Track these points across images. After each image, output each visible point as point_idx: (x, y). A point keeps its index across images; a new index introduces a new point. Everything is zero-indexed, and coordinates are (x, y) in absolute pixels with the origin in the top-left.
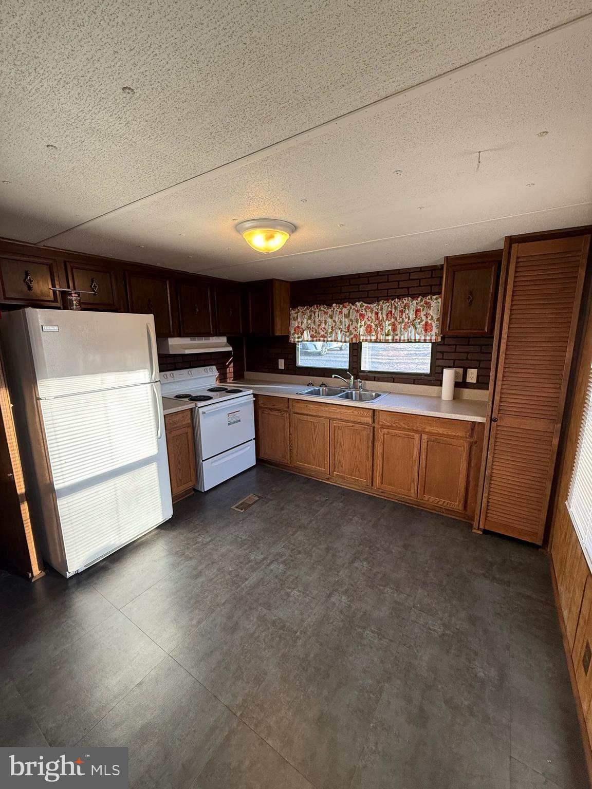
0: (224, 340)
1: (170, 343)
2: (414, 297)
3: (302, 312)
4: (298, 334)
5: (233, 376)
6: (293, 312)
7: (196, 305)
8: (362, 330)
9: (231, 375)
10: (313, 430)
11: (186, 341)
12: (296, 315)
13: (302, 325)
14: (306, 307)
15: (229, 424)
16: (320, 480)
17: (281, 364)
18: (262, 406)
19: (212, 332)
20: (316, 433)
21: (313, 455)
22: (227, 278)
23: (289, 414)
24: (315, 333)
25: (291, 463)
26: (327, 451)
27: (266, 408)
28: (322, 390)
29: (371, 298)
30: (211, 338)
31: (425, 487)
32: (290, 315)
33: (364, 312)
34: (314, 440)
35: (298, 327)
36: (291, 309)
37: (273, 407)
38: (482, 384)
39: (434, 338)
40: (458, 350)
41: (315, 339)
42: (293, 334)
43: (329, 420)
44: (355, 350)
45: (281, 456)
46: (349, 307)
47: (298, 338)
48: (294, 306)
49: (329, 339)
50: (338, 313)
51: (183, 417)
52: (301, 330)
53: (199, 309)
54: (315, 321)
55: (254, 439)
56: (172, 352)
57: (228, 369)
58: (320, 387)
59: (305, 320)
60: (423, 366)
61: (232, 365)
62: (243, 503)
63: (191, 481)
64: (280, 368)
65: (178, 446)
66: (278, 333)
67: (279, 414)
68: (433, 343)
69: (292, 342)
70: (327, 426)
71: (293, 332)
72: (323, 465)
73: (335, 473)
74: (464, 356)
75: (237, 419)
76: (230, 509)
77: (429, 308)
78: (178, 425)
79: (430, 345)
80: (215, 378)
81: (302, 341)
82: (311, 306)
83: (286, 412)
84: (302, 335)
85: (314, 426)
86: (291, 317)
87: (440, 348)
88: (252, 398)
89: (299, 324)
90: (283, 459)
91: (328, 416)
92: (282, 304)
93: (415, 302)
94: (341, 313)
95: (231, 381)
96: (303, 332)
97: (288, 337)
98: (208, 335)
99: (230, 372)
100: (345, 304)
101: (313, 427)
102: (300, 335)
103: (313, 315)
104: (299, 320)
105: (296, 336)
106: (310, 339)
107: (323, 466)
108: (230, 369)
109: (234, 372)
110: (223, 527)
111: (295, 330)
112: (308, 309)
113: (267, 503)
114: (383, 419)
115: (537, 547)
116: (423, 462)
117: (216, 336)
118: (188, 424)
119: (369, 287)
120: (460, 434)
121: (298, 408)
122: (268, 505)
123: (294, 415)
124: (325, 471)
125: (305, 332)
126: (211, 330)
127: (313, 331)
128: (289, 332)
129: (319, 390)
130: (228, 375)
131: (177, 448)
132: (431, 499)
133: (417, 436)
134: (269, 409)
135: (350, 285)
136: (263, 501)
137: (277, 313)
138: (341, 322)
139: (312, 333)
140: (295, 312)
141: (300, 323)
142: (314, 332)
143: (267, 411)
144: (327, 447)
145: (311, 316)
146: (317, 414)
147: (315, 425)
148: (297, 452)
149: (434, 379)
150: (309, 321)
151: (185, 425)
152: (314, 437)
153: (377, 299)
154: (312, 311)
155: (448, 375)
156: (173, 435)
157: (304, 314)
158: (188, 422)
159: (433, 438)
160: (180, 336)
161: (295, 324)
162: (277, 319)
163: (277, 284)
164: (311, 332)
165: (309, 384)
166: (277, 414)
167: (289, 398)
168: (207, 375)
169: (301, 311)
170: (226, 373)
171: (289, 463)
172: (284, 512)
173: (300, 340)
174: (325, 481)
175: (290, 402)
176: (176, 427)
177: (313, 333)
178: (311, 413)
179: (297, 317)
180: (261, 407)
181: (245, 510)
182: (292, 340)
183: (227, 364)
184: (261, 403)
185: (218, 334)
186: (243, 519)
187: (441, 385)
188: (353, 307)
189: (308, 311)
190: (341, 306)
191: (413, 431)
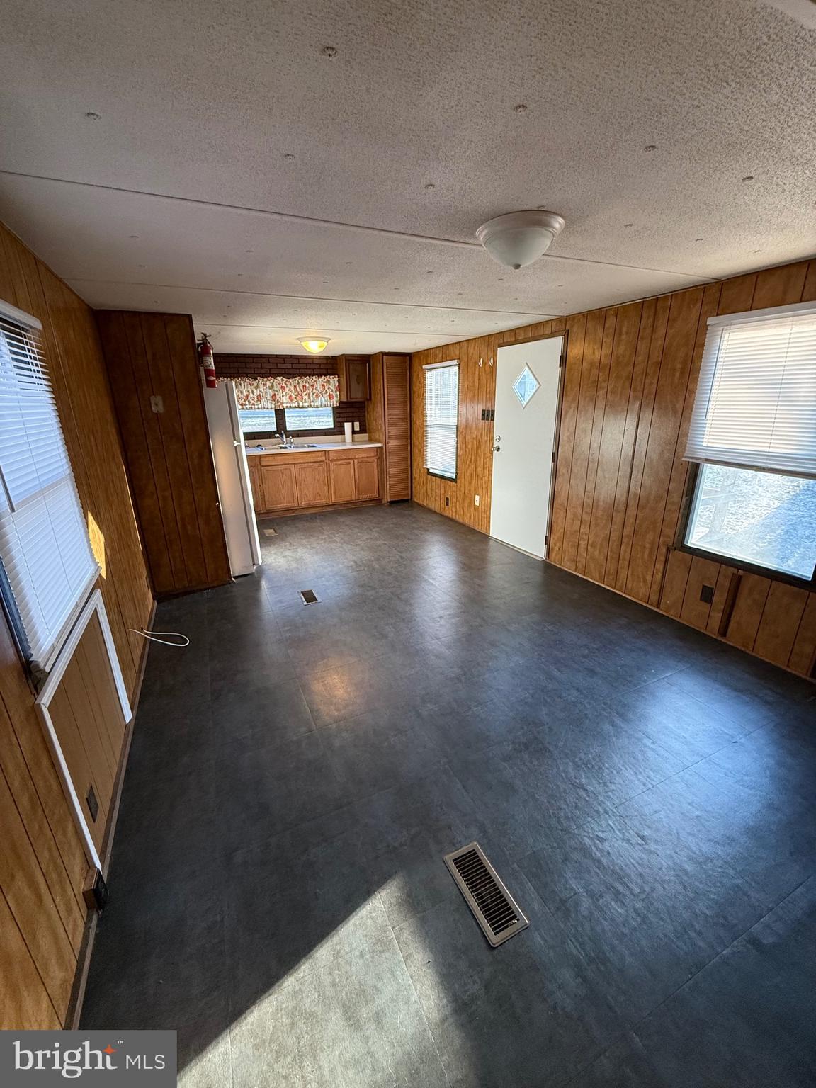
2: (320, 376)
8: (285, 399)
10: (281, 476)
20: (284, 477)
21: (283, 496)
23: (258, 469)
25: (263, 509)
26: (295, 489)
29: (289, 374)
31: (360, 492)
33: (284, 385)
34: (283, 484)
38: (363, 431)
39: (335, 404)
40: (348, 411)
43: (294, 465)
44: (280, 415)
46: (272, 381)
49: (256, 407)
50: (263, 386)
60: (328, 423)
68: (333, 407)
70: (293, 470)
73: (303, 503)
74: (351, 414)
77: (329, 384)
79: (331, 409)
85: (282, 473)
87: (339, 410)
91: (293, 462)
93: (320, 379)
94: (265, 385)
100: (269, 378)
107: (293, 501)
114: (332, 456)
115: (407, 501)
116: (357, 477)
119: (284, 366)
120: (372, 455)
121: (266, 461)
123: (263, 468)
124: (295, 505)
132: (363, 497)
133: (352, 462)
135: (269, 363)
138: (266, 393)
144: (294, 486)
146: (284, 463)
148: (268, 498)
149: (339, 430)
152: (283, 481)
153: (293, 376)
155: (348, 426)
159: (360, 460)
171: (261, 510)
178: (279, 463)
187: (344, 434)
188: (276, 381)
190: (265, 379)
191: (349, 459)
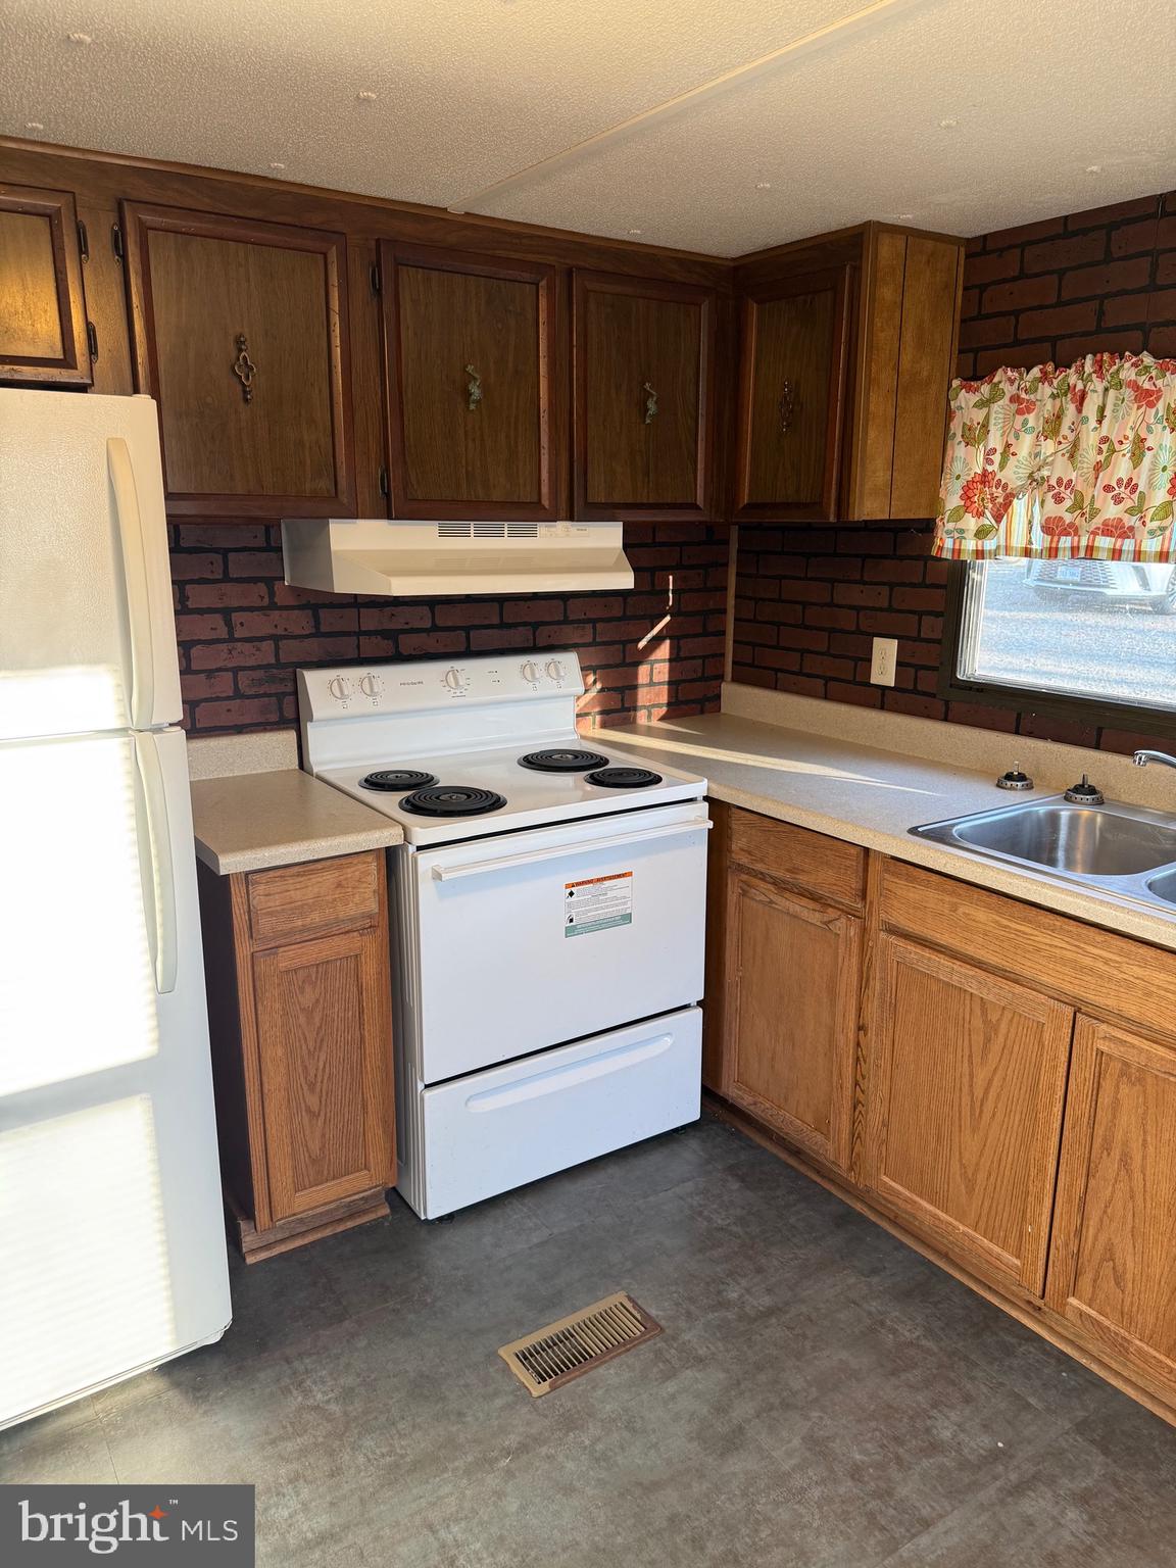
0: (608, 536)
1: (335, 545)
3: (1015, 399)
4: (980, 514)
5: (664, 699)
6: (965, 401)
7: (470, 368)
9: (658, 695)
10: (978, 1040)
11: (421, 536)
12: (979, 416)
13: (1002, 466)
14: (1036, 371)
15: (570, 931)
16: (996, 1301)
17: (884, 662)
18: (744, 860)
19: (546, 502)
20: (993, 1058)
21: (963, 1166)
22: (635, 233)
23: (864, 930)
24: (1070, 510)
25: (851, 1169)
26: (1042, 1169)
27: (762, 877)
28: (1074, 820)
30: (542, 528)
32: (949, 415)
34: (979, 1092)
35: (985, 478)
36: (956, 383)
37: (788, 876)
41: (1066, 542)
42: (957, 515)
43: (1069, 1011)
45: (809, 1118)
47: (981, 533)
48: (975, 371)
51: (339, 885)
52: (999, 493)
53: (485, 387)
54: (1075, 445)
55: (700, 1004)
56: (345, 583)
57: (643, 670)
58: (1067, 799)
59: (1027, 440)
61: (664, 651)
62: (567, 1336)
63: (366, 1167)
64: (877, 678)
65: (309, 1013)
66: (869, 506)
67: (816, 918)
69: (946, 555)
70: (1057, 1037)
71: (953, 500)
72: (1015, 1233)
73: (1072, 1300)
75: (621, 909)
76: (492, 1356)
78: (315, 917)
80: (570, 709)
81: (995, 554)
82: (1063, 364)
83: (849, 913)
84: (998, 518)
85: (986, 1022)
86: (956, 427)
88: (699, 819)
89: (989, 461)
90: (819, 1138)
91: (1068, 988)
92: (906, 359)
95: (655, 723)
96: (1007, 504)
97: (928, 527)
98: (527, 510)
99: (651, 684)
101: (978, 1022)
102: (988, 520)
103: (1071, 409)
104: (995, 440)
105: (971, 523)
106: (1039, 541)
107: (1012, 1241)
108: (655, 673)
109: (672, 683)
110: (416, 1466)
111: (967, 496)
112: (1045, 377)
113: (670, 1375)
117: (571, 517)
118: (365, 916)
121: (904, 905)
122: (671, 1387)
123: (883, 935)
124: (1020, 1272)
125: (1019, 506)
126: (545, 490)
127: (1058, 499)
128: (935, 502)
129: (1053, 818)
130: (644, 696)
131: (302, 1020)
134: (775, 882)
136: (658, 1354)
137: (875, 405)
139: (1052, 509)
140: (974, 398)
141: (997, 458)
142: (1068, 503)
143: (763, 891)
144: (1044, 1153)
145: (1059, 417)
146: (1008, 966)
147: (994, 1017)
148: (886, 1124)
150: (1048, 447)
151: (352, 920)
152: (981, 1076)
154: (1070, 389)
156: (282, 965)
157: (1021, 406)
158: (363, 909)
160: (389, 510)
161: (966, 461)
162: (872, 434)
163: (887, 251)
164: (1050, 501)
165: (1009, 777)
166: (805, 914)
167: (867, 850)
168: (532, 694)
169: (1009, 390)
170: (635, 687)
171: (844, 1163)
172: (739, 1465)
173: (989, 545)
174: (1014, 1314)
175: (875, 867)
176: (304, 929)
177: (1062, 511)
178: (972, 950)
179: (985, 426)
180: (741, 868)
181: (553, 1388)
182: (949, 544)
183: (642, 644)
184: (738, 843)
185: (579, 507)
186: (523, 1448)
189: (1046, 390)
